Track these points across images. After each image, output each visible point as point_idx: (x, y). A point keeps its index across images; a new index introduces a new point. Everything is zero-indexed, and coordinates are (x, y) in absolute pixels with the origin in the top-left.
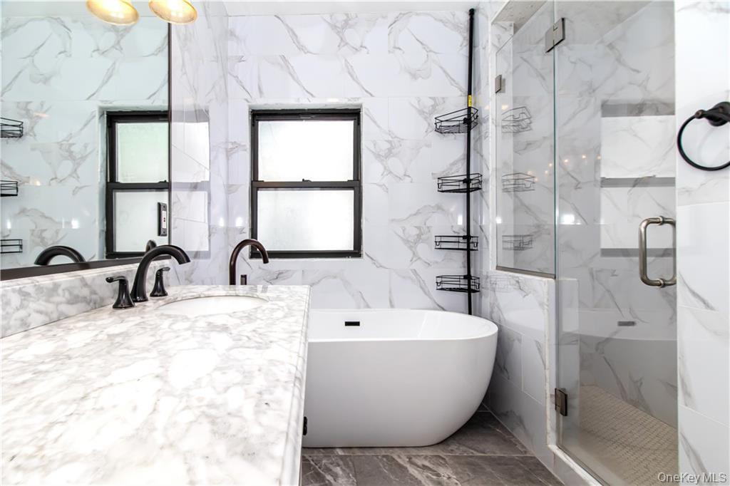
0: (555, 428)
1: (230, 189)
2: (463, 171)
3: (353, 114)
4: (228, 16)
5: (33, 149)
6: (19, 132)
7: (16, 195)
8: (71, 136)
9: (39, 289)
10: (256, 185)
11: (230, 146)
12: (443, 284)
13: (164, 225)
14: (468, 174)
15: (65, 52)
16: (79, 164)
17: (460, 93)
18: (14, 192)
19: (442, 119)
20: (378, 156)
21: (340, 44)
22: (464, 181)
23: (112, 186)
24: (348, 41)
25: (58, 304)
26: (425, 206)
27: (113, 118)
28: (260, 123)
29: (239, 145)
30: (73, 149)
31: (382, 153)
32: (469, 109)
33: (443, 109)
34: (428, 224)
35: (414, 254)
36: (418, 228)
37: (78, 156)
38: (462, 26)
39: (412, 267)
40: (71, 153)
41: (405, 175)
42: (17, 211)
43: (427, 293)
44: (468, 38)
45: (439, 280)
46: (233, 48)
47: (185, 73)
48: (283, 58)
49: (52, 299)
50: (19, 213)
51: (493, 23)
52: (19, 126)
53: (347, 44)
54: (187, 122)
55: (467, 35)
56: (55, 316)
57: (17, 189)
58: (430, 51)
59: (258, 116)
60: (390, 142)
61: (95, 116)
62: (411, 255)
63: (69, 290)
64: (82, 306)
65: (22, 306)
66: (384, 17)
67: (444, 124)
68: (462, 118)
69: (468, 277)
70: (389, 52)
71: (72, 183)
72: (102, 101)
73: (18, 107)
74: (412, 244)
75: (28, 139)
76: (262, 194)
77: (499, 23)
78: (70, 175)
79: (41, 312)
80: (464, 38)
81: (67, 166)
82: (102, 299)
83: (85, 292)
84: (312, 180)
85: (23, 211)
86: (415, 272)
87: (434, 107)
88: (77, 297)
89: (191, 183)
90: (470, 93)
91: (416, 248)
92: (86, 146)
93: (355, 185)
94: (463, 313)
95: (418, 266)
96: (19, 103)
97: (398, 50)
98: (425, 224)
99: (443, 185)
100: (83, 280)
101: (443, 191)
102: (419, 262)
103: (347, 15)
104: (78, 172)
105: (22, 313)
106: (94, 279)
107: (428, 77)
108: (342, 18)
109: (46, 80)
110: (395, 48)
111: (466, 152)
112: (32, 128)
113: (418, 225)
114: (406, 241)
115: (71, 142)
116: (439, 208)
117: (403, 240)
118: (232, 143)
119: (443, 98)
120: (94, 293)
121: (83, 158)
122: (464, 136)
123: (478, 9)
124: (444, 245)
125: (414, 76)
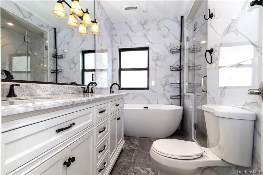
0: (194, 134)
1: (113, 71)
2: (179, 64)
3: (147, 49)
4: (112, 23)
5: (65, 61)
6: (62, 57)
7: (62, 73)
8: (74, 58)
9: (71, 87)
10: (120, 70)
11: (113, 59)
12: (172, 97)
13: (94, 79)
14: (180, 65)
15: (72, 36)
16: (76, 65)
17: (178, 41)
18: (61, 72)
19: (173, 49)
20: (154, 60)
21: (143, 29)
22: (179, 67)
23: (84, 70)
24: (145, 28)
25: (73, 91)
26: (167, 75)
27: (84, 52)
28: (122, 52)
29: (116, 59)
30: (74, 61)
31: (155, 60)
32: (181, 46)
33: (173, 46)
34: (168, 80)
35: (164, 89)
36: (165, 81)
37: (75, 63)
38: (179, 21)
39: (163, 92)
40: (74, 62)
41: (162, 66)
42: (61, 77)
43: (168, 100)
44: (181, 25)
45: (171, 96)
46: (114, 32)
47: (99, 43)
48: (127, 34)
49: (73, 89)
50: (62, 78)
51: (186, 21)
52: (62, 55)
53: (145, 29)
54: (100, 53)
55: (180, 24)
56: (73, 93)
57: (62, 71)
58: (169, 29)
59: (121, 50)
60: (157, 56)
61: (79, 52)
62: (163, 89)
63: (75, 88)
64: (77, 92)
65: (68, 90)
66: (156, 20)
67: (173, 51)
68: (178, 49)
69: (180, 95)
70: (157, 30)
71: (74, 70)
72: (81, 48)
73: (62, 51)
74: (164, 86)
75: (64, 59)
76: (122, 72)
77: (188, 21)
78: (74, 68)
79: (71, 91)
80: (180, 25)
81: (73, 65)
82: (81, 92)
83: (78, 90)
84: (136, 68)
85: (63, 77)
86: (164, 94)
87: (170, 46)
88: (76, 90)
89: (101, 69)
90: (181, 41)
91: (165, 87)
92: (77, 60)
93: (148, 69)
94: (179, 106)
95: (165, 92)
96: (62, 50)
97: (160, 30)
98: (167, 80)
99: (173, 68)
100: (77, 87)
101: (172, 70)
102: (165, 91)
103: (145, 21)
104: (76, 67)
105: (68, 91)
106: (79, 88)
107: (168, 37)
108: (143, 21)
109: (68, 43)
110: (159, 29)
111: (180, 59)
112: (65, 56)
113: (165, 80)
114: (162, 85)
115: (74, 59)
116: (172, 75)
117: (161, 84)
118: (114, 58)
119: (173, 43)
120: (79, 90)
121: (77, 63)
122: (179, 54)
123: (184, 16)
124: (173, 86)
125: (164, 37)
